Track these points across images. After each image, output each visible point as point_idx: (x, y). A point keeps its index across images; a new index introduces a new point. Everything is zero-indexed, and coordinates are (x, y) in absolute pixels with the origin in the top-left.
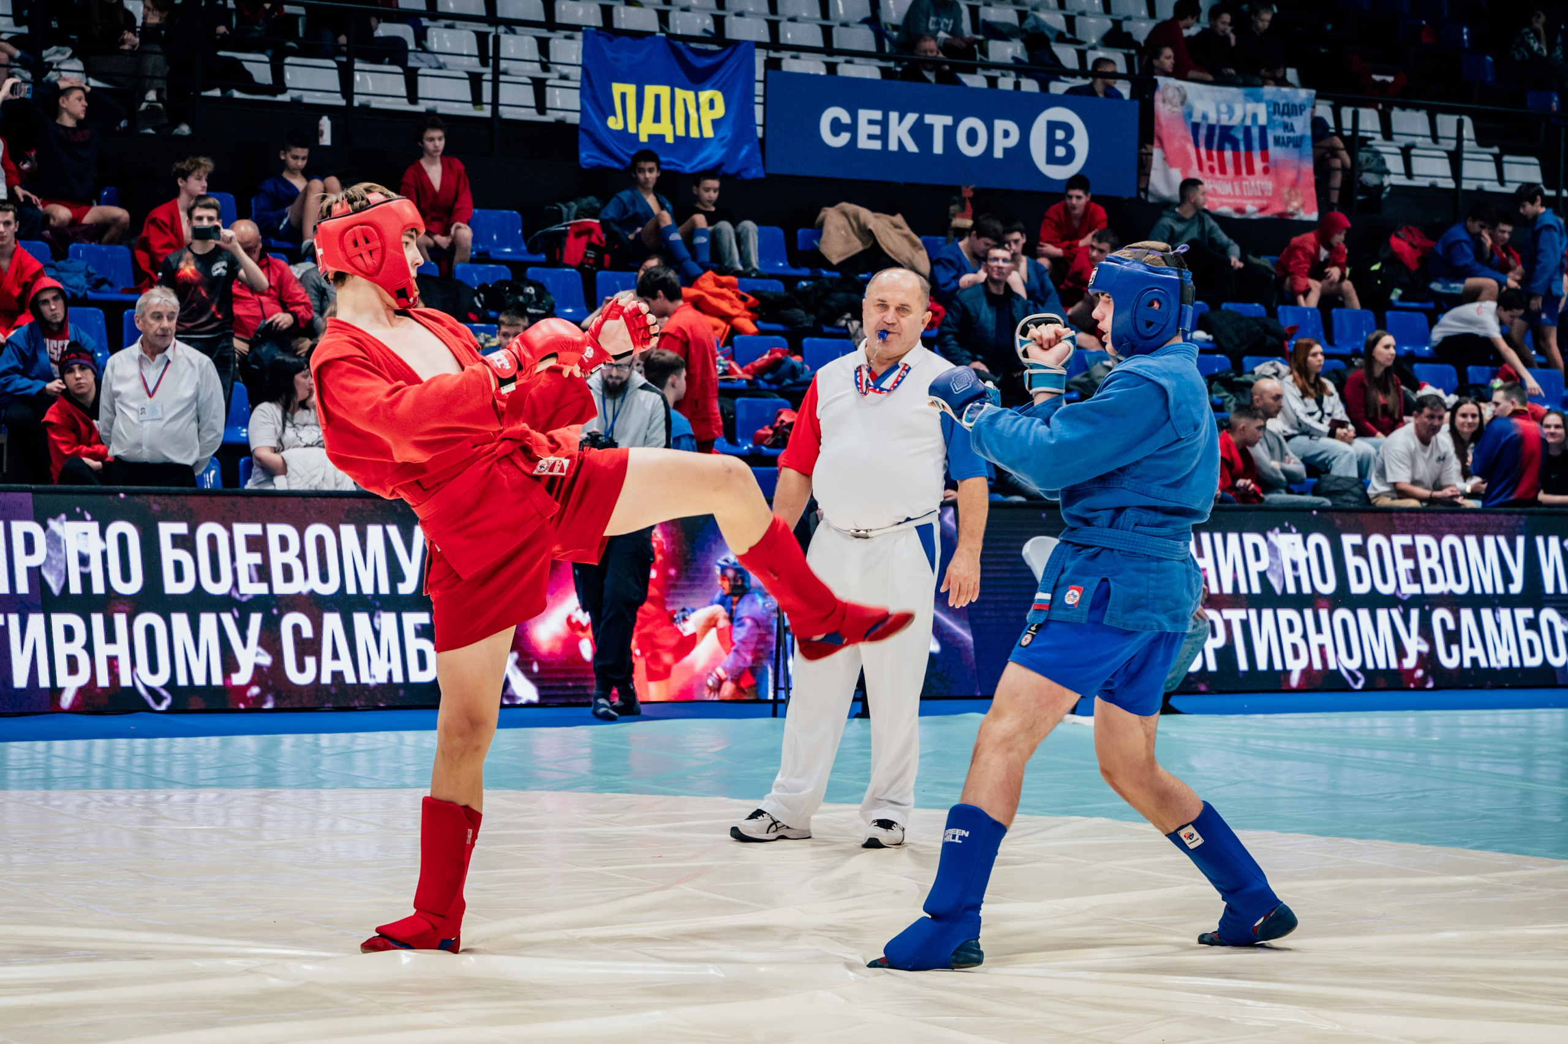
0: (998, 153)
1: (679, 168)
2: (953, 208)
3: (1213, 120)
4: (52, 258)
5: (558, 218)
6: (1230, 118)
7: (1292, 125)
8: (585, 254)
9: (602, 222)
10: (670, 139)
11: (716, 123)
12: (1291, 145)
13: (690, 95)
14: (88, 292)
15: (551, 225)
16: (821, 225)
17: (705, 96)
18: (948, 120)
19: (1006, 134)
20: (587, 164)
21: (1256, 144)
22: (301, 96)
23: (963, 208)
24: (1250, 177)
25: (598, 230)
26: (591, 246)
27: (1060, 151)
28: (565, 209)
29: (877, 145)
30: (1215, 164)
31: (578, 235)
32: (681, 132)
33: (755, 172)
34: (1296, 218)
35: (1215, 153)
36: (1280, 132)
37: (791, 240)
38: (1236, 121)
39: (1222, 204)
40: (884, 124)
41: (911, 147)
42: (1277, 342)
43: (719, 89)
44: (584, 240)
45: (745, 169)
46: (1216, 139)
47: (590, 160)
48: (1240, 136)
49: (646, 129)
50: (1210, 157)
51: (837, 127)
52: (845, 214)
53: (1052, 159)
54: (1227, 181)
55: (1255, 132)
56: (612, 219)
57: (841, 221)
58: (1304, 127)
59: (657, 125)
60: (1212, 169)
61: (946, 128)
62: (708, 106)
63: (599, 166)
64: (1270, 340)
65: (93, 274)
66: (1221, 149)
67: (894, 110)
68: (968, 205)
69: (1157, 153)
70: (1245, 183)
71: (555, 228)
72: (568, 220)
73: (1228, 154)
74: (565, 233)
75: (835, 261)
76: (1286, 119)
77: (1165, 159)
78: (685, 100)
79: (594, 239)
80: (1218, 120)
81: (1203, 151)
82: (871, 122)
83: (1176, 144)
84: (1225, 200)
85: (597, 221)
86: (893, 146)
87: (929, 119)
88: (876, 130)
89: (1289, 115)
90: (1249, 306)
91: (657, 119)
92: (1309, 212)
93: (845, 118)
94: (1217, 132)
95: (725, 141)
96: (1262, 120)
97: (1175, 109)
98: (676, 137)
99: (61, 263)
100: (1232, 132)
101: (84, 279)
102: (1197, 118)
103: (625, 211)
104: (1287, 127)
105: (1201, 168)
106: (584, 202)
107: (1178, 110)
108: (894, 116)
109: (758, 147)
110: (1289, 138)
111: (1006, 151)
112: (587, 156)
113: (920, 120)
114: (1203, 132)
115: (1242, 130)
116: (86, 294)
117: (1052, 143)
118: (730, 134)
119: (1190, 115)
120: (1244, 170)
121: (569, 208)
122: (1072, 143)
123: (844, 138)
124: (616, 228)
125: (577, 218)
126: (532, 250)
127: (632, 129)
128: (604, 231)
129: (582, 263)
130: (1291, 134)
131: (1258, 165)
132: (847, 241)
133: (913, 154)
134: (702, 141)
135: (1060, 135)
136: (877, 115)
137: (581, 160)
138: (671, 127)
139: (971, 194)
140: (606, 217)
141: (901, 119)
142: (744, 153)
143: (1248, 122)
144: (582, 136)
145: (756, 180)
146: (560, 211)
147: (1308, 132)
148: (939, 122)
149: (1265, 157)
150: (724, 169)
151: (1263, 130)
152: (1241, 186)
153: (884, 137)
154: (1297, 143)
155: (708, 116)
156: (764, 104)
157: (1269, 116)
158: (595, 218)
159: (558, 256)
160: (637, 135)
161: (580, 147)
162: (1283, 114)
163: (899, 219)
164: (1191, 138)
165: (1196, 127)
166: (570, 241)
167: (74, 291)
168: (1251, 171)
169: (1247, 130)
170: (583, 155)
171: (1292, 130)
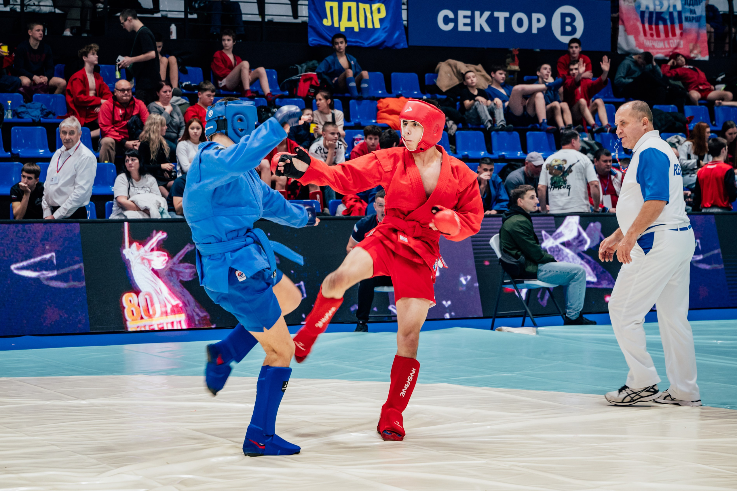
0: (534, 31)
1: (361, 45)
2: (508, 60)
3: (652, 8)
4: (24, 102)
5: (296, 72)
6: (661, 8)
7: (694, 10)
8: (309, 90)
9: (318, 74)
10: (356, 30)
11: (381, 21)
12: (694, 21)
13: (367, 6)
14: (41, 119)
15: (292, 76)
16: (438, 71)
17: (375, 6)
18: (507, 14)
19: (539, 21)
20: (312, 44)
21: (677, 21)
22: (167, 14)
23: (513, 60)
24: (674, 38)
25: (316, 78)
26: (312, 86)
27: (568, 29)
28: (299, 68)
29: (468, 29)
30: (654, 32)
31: (305, 80)
32: (363, 25)
33: (403, 45)
34: (697, 59)
35: (654, 27)
36: (688, 15)
37: (422, 80)
38: (664, 9)
39: (658, 53)
40: (472, 18)
41: (487, 29)
42: (682, 125)
43: (383, 3)
44: (308, 83)
45: (397, 44)
46: (654, 19)
47: (314, 42)
48: (667, 17)
49: (344, 25)
50: (651, 29)
51: (447, 20)
52: (450, 65)
53: (564, 33)
54: (661, 41)
55: (675, 15)
56: (323, 72)
57: (448, 69)
58: (702, 11)
59: (350, 22)
60: (652, 35)
61: (506, 19)
62: (377, 11)
63: (319, 45)
64: (678, 124)
65: (45, 109)
66: (657, 24)
67: (477, 10)
68: (516, 58)
69: (621, 28)
70: (671, 41)
71: (294, 78)
72: (301, 73)
73: (661, 27)
74: (298, 80)
75: (444, 90)
76: (691, 7)
77: (626, 31)
78: (364, 9)
79: (313, 83)
80: (655, 9)
81: (647, 26)
82: (465, 17)
83: (631, 23)
84: (659, 51)
85: (315, 73)
86: (477, 29)
87: (496, 14)
88: (468, 21)
89: (693, 5)
90: (667, 106)
91: (350, 19)
92: (704, 56)
93: (451, 15)
94: (654, 15)
95: (386, 29)
96: (679, 8)
97: (631, 4)
98: (360, 29)
99: (29, 104)
100: (662, 15)
101: (40, 112)
102: (643, 8)
103: (329, 67)
104: (693, 12)
105: (645, 34)
106: (310, 63)
107: (633, 4)
108: (477, 13)
109: (404, 32)
110: (693, 17)
111: (539, 29)
112: (312, 39)
113: (492, 15)
114: (647, 15)
115: (668, 14)
116: (40, 120)
117: (563, 24)
118: (389, 26)
119: (639, 6)
120: (670, 34)
121: (302, 67)
122: (575, 24)
123: (451, 26)
124: (325, 77)
125: (306, 72)
126: (282, 89)
127: (336, 25)
128: (319, 78)
129: (307, 95)
130: (694, 16)
131: (678, 32)
132: (451, 79)
133: (488, 33)
134: (374, 30)
135: (568, 20)
136: (468, 13)
137: (309, 42)
138: (357, 23)
139: (517, 53)
140: (320, 71)
141: (481, 15)
142: (396, 35)
143: (671, 10)
144: (310, 29)
145: (403, 49)
146: (297, 69)
147: (704, 14)
148: (502, 16)
149: (681, 28)
150: (386, 44)
151: (680, 13)
152: (669, 44)
153: (472, 24)
154: (698, 19)
155: (377, 17)
156: (407, 9)
157: (683, 6)
158: (314, 72)
159: (295, 92)
160: (339, 28)
161: (309, 35)
162: (690, 5)
163: (480, 67)
164: (640, 19)
165: (642, 13)
166: (301, 84)
167: (34, 118)
168: (674, 35)
169: (671, 14)
170: (310, 39)
171: (695, 13)
